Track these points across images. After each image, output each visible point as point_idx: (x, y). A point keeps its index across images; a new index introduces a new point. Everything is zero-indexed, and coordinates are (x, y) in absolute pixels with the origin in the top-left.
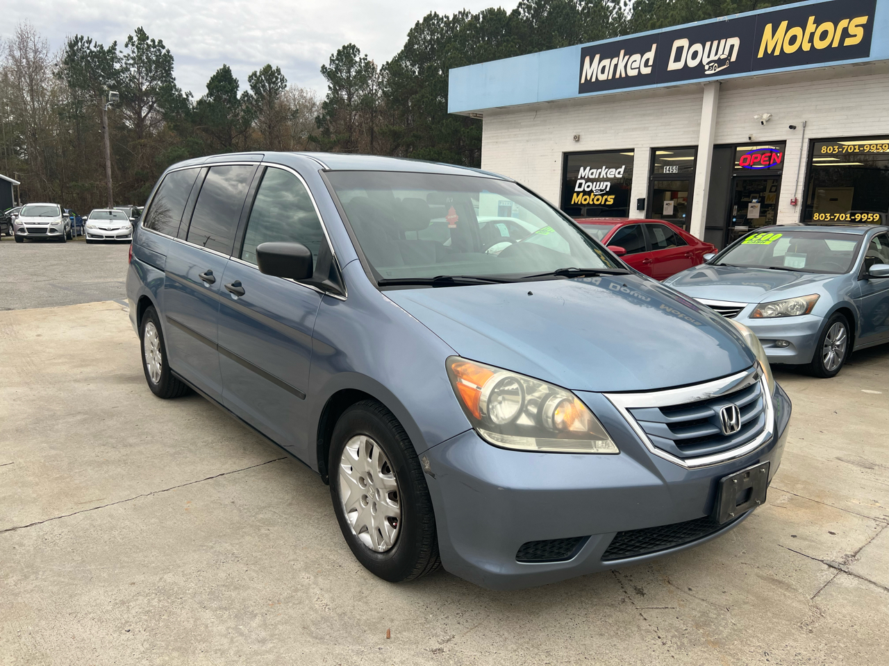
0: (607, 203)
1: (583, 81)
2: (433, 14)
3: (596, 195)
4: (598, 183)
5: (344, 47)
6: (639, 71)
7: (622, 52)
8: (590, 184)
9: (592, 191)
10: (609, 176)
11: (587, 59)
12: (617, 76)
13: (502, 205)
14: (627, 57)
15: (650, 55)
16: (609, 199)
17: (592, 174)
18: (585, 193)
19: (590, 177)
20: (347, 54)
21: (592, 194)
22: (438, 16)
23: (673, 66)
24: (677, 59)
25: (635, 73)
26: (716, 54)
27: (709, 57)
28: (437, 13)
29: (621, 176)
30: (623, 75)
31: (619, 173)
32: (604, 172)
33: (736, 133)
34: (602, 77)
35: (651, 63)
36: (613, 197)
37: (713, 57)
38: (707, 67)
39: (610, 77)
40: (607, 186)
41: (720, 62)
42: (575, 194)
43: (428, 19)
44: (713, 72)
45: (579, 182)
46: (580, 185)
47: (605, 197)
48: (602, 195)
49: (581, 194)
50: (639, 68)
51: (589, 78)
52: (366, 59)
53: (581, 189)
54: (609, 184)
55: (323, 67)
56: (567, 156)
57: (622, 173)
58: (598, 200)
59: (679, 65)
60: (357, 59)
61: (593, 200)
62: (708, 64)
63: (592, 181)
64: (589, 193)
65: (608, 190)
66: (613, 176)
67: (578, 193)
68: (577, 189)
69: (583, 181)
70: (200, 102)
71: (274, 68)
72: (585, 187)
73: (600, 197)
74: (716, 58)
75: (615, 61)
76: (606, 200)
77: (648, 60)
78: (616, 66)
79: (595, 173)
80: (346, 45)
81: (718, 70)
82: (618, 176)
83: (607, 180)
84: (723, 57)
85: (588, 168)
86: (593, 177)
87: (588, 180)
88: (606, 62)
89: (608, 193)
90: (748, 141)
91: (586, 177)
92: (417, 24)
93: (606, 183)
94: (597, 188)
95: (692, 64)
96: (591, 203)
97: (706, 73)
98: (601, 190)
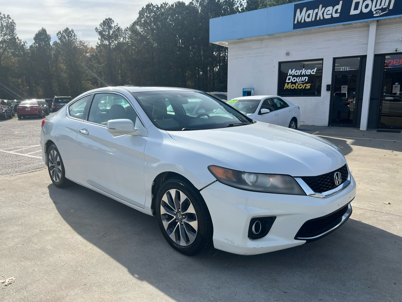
0: (306, 88)
1: (296, 22)
2: (150, 4)
3: (299, 84)
4: (300, 78)
5: (106, 19)
6: (332, 15)
7: (321, 6)
8: (295, 78)
9: (296, 82)
10: (307, 74)
11: (298, 11)
12: (318, 19)
13: (245, 90)
14: (324, 9)
15: (339, 7)
16: (307, 86)
17: (296, 73)
18: (292, 83)
19: (295, 74)
20: (107, 23)
21: (297, 83)
22: (153, 5)
23: (353, 12)
24: (356, 8)
25: (329, 17)
26: (380, 5)
27: (375, 7)
28: (152, 3)
29: (314, 73)
30: (322, 18)
31: (313, 72)
32: (304, 72)
33: (387, 48)
34: (308, 20)
35: (339, 11)
36: (310, 84)
37: (378, 7)
38: (374, 13)
39: (313, 19)
40: (306, 79)
41: (383, 10)
42: (286, 84)
43: (148, 6)
44: (379, 15)
45: (288, 77)
46: (289, 79)
47: (305, 85)
48: (303, 84)
49: (290, 84)
50: (332, 14)
51: (299, 21)
52: (117, 26)
53: (290, 81)
54: (307, 78)
55: (96, 28)
56: (280, 64)
57: (315, 72)
58: (300, 86)
59: (357, 12)
60: (113, 25)
61: (297, 86)
62: (375, 11)
63: (297, 76)
64: (295, 83)
65: (306, 81)
66: (309, 74)
67: (288, 83)
68: (287, 81)
69: (291, 77)
70: (31, 47)
71: (70, 30)
72: (292, 80)
73: (302, 85)
74: (380, 7)
75: (316, 11)
76: (306, 86)
77: (337, 10)
78: (317, 14)
79: (298, 72)
80: (107, 18)
81: (381, 14)
82: (312, 73)
83: (306, 75)
84: (384, 7)
85: (294, 70)
86: (297, 74)
87: (294, 76)
88: (310, 12)
89: (306, 83)
90: (395, 52)
91: (293, 75)
92: (143, 8)
93: (305, 78)
94: (300, 80)
95: (365, 11)
96: (296, 88)
97: (374, 15)
98: (302, 81)
